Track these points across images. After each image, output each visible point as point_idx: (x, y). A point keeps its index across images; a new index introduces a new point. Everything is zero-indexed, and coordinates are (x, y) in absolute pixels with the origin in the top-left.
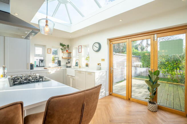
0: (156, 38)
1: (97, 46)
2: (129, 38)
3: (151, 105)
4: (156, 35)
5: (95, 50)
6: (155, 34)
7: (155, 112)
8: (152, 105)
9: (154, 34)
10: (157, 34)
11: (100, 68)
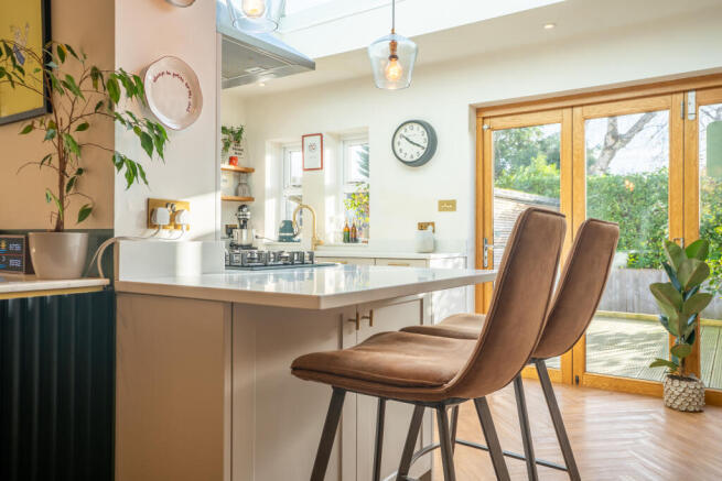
0: (691, 109)
1: (419, 136)
2: (572, 107)
3: (678, 387)
4: (691, 96)
5: (408, 159)
6: (688, 91)
7: (695, 412)
8: (684, 384)
9: (684, 92)
10: (696, 90)
11: (435, 242)
